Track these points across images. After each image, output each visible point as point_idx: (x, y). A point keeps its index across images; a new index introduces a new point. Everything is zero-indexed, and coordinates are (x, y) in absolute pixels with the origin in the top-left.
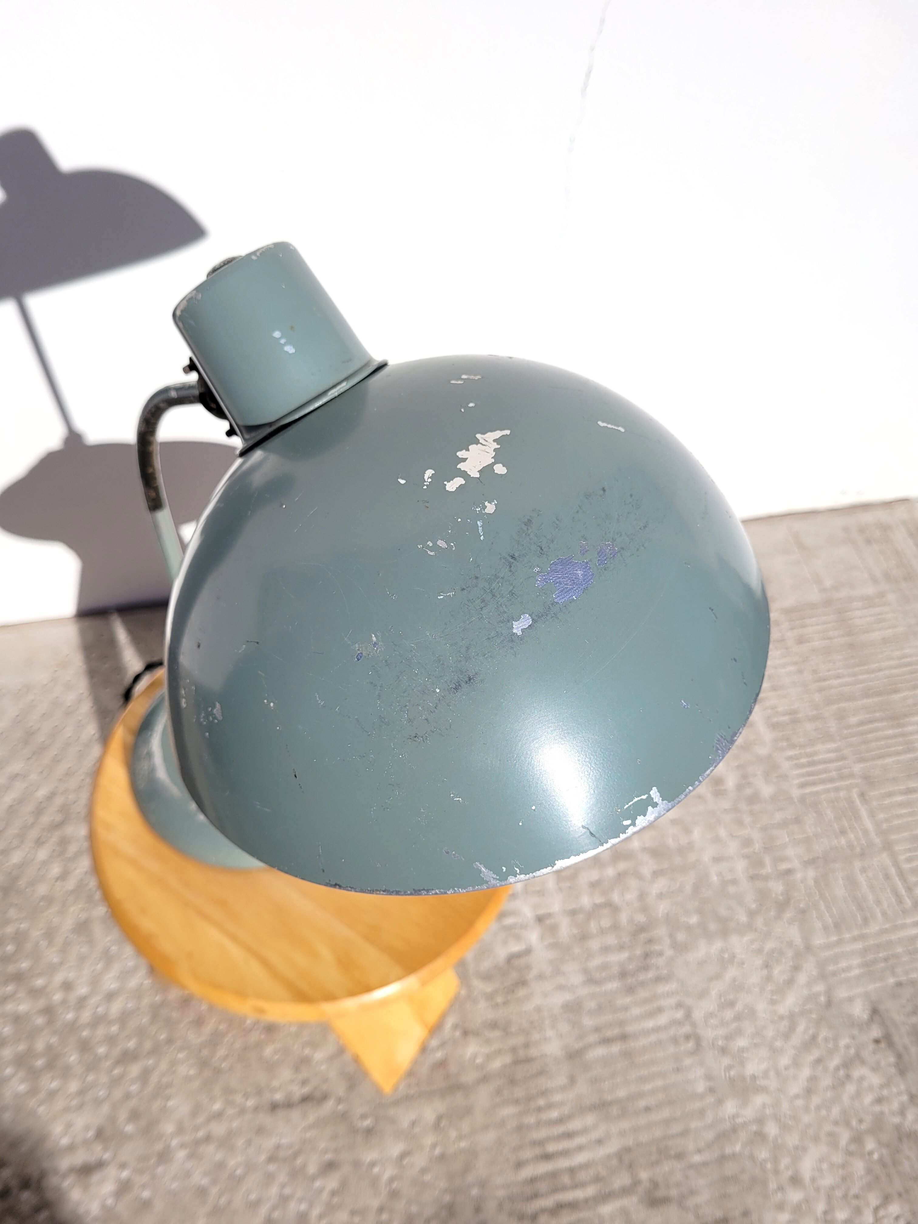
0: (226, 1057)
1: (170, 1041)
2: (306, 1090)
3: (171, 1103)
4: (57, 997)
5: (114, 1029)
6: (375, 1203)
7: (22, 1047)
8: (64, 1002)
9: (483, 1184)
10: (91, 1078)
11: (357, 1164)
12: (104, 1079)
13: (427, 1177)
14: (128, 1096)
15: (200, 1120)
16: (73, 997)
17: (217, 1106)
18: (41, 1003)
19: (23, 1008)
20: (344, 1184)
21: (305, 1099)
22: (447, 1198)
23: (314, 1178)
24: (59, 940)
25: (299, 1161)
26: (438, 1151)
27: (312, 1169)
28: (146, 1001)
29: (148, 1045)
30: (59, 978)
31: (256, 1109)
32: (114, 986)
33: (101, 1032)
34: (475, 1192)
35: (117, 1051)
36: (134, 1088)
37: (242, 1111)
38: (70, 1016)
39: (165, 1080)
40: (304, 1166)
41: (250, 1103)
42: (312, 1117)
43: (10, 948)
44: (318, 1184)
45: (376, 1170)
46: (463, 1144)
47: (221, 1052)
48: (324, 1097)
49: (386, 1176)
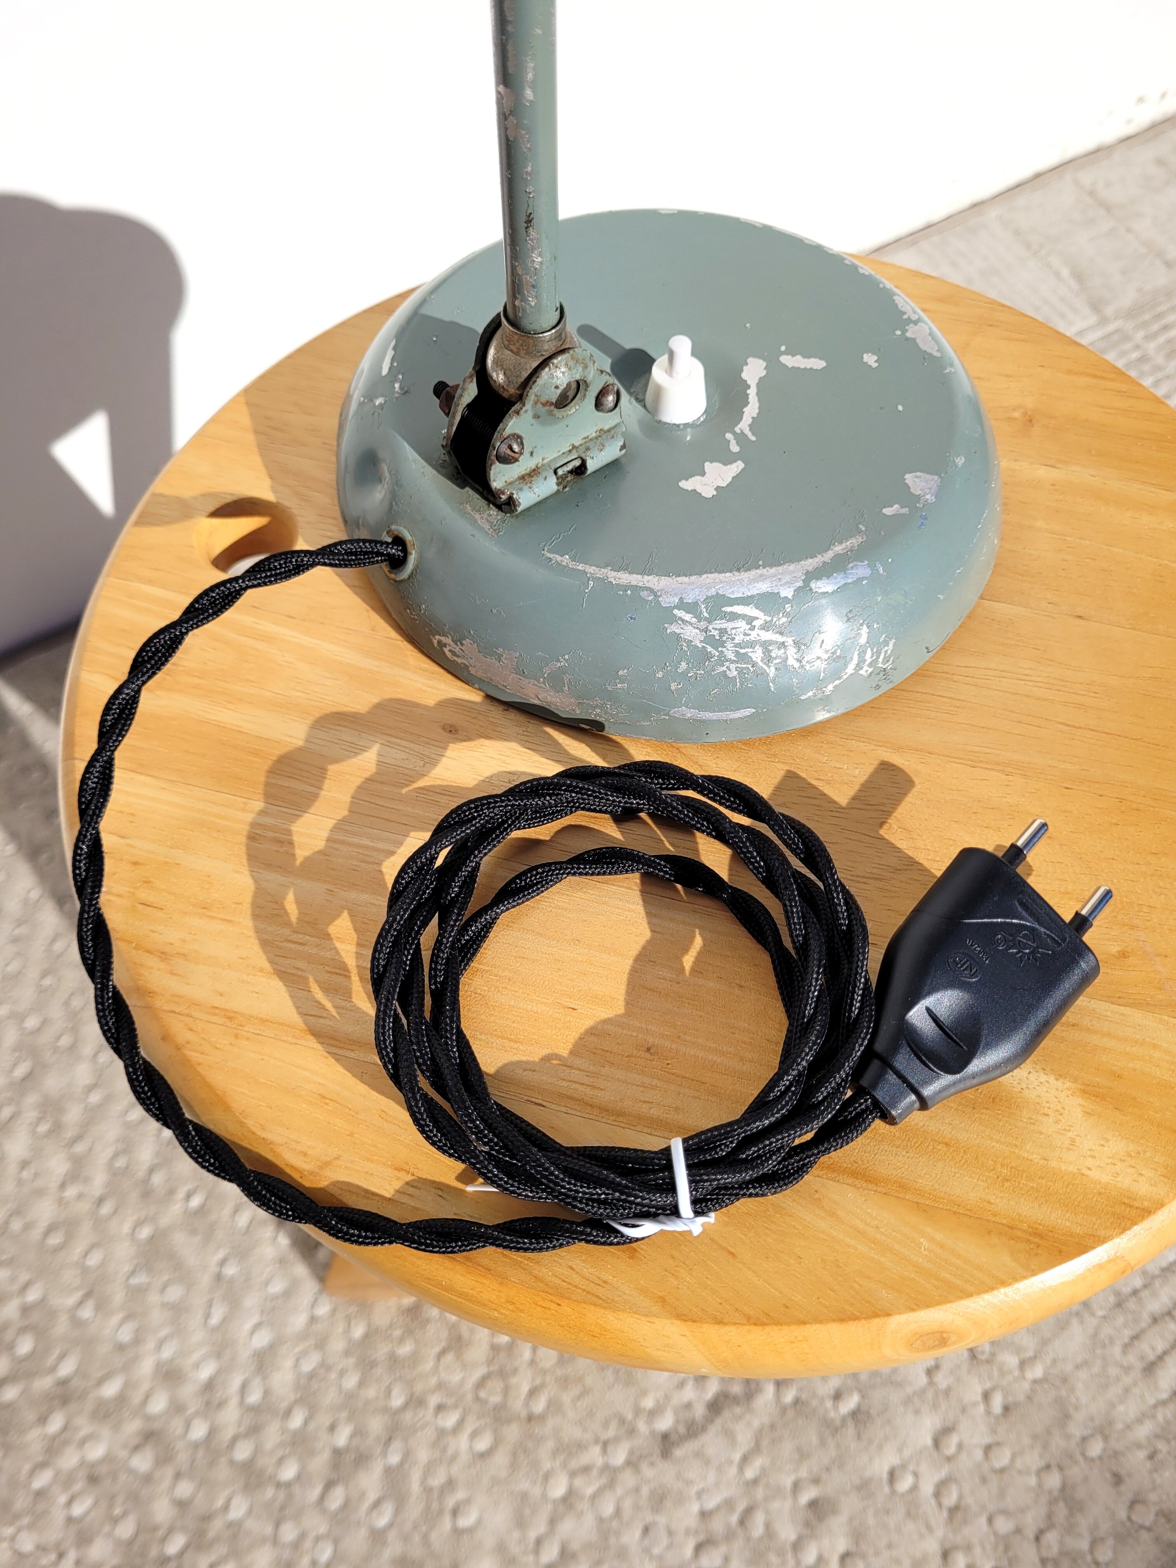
0: (533, 1392)
1: (415, 1402)
2: (712, 1389)
3: (466, 1521)
4: (158, 1405)
5: (296, 1421)
6: (932, 1546)
7: (126, 1530)
8: (177, 1408)
9: (1104, 1430)
10: (289, 1533)
11: (864, 1487)
12: (318, 1525)
13: (1002, 1458)
14: (378, 1537)
15: (538, 1528)
16: (188, 1391)
17: (558, 1489)
18: (132, 1427)
19: (96, 1452)
20: (858, 1534)
21: (715, 1407)
22: (1054, 1481)
23: (797, 1546)
24: (118, 1296)
25: (758, 1528)
26: (997, 1402)
27: (787, 1533)
28: (337, 1345)
29: (376, 1425)
30: (146, 1367)
31: (632, 1463)
32: (262, 1339)
33: (272, 1436)
34: (1096, 1449)
35: (320, 1462)
36: (382, 1520)
37: (611, 1474)
38: (199, 1431)
39: (437, 1480)
40: (769, 1532)
41: (619, 1457)
42: (744, 1438)
43: (25, 1346)
44: (810, 1556)
45: (905, 1484)
46: (1037, 1371)
47: (523, 1384)
48: (752, 1388)
49: (927, 1488)
